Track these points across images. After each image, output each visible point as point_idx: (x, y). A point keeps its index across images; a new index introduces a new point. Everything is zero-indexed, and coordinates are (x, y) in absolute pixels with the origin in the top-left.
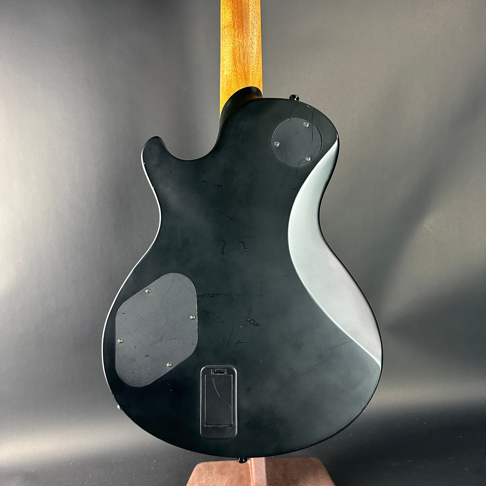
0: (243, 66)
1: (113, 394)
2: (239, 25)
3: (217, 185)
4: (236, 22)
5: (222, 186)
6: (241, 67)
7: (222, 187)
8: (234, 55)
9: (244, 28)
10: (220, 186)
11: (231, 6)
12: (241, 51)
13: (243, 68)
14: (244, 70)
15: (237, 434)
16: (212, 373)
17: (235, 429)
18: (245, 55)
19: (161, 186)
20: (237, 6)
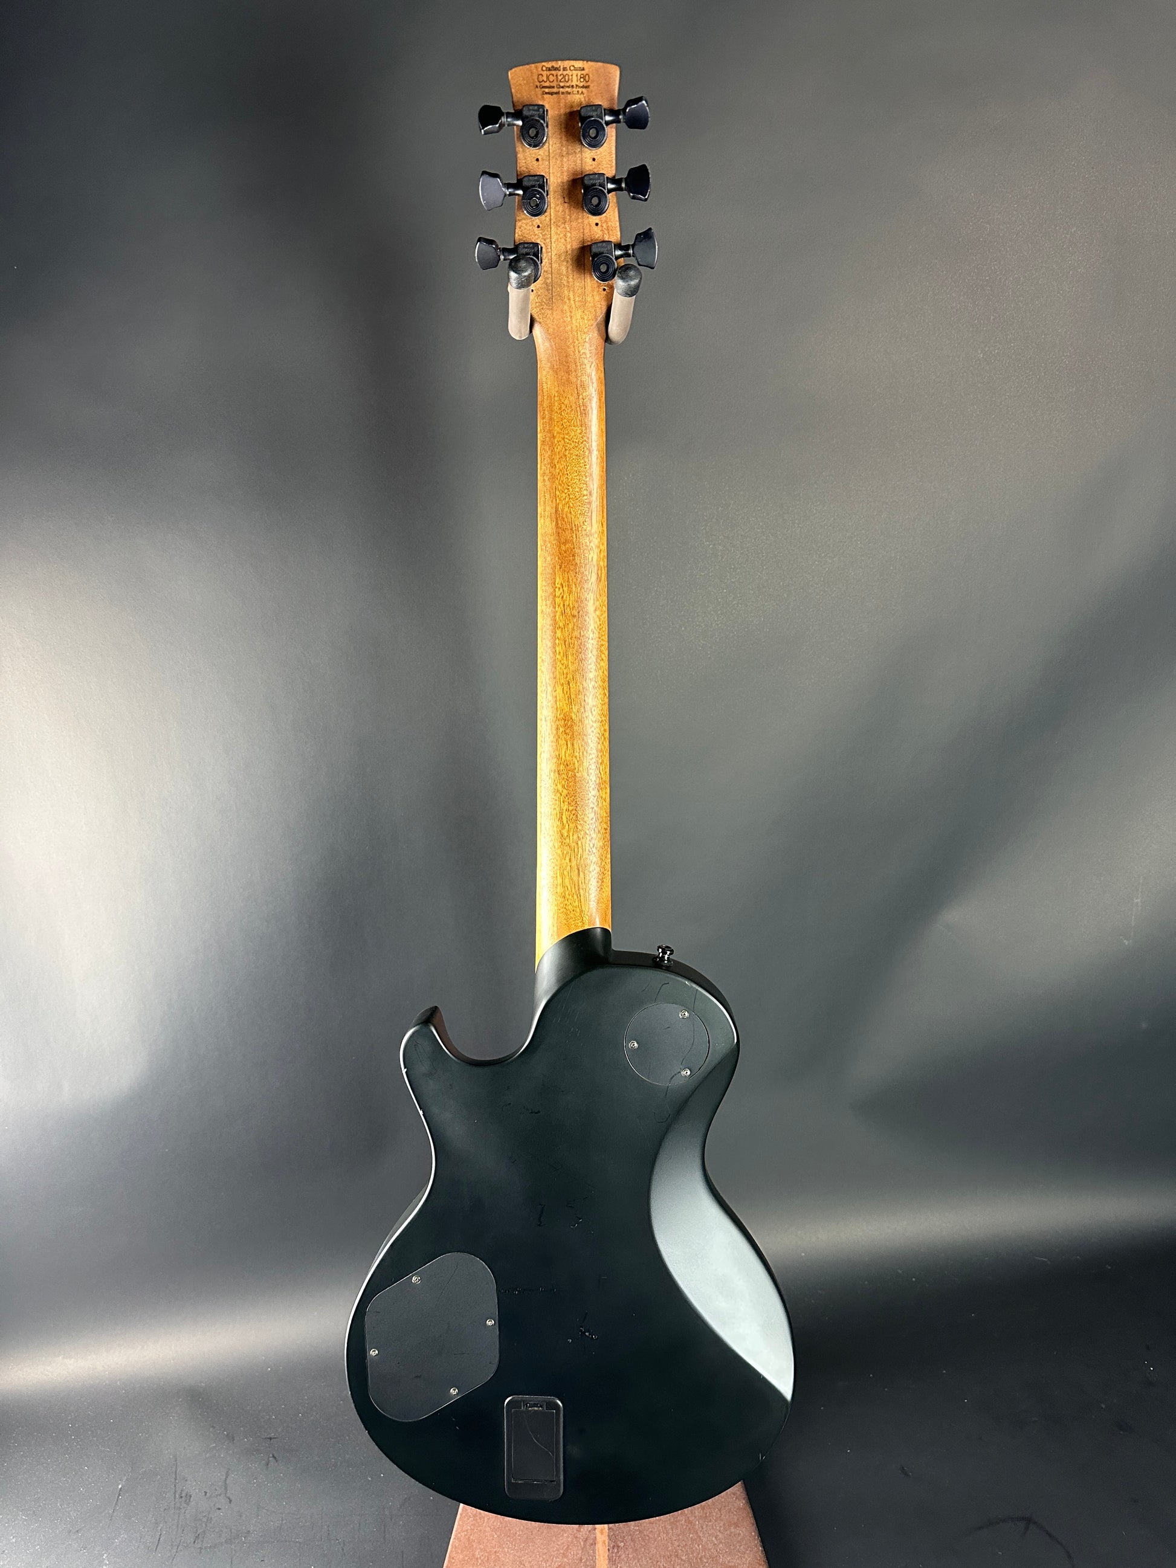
0: (577, 888)
1: (366, 1430)
2: (571, 817)
3: (530, 1112)
4: (564, 811)
5: (539, 1112)
6: (573, 889)
7: (539, 1114)
8: (560, 868)
9: (578, 822)
10: (536, 1113)
11: (556, 781)
12: (574, 863)
13: (578, 892)
14: (579, 896)
15: (562, 1495)
16: (524, 1407)
17: (560, 1486)
18: (580, 869)
19: (435, 1110)
20: (566, 783)
